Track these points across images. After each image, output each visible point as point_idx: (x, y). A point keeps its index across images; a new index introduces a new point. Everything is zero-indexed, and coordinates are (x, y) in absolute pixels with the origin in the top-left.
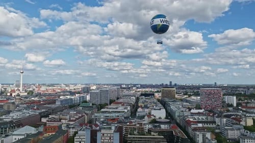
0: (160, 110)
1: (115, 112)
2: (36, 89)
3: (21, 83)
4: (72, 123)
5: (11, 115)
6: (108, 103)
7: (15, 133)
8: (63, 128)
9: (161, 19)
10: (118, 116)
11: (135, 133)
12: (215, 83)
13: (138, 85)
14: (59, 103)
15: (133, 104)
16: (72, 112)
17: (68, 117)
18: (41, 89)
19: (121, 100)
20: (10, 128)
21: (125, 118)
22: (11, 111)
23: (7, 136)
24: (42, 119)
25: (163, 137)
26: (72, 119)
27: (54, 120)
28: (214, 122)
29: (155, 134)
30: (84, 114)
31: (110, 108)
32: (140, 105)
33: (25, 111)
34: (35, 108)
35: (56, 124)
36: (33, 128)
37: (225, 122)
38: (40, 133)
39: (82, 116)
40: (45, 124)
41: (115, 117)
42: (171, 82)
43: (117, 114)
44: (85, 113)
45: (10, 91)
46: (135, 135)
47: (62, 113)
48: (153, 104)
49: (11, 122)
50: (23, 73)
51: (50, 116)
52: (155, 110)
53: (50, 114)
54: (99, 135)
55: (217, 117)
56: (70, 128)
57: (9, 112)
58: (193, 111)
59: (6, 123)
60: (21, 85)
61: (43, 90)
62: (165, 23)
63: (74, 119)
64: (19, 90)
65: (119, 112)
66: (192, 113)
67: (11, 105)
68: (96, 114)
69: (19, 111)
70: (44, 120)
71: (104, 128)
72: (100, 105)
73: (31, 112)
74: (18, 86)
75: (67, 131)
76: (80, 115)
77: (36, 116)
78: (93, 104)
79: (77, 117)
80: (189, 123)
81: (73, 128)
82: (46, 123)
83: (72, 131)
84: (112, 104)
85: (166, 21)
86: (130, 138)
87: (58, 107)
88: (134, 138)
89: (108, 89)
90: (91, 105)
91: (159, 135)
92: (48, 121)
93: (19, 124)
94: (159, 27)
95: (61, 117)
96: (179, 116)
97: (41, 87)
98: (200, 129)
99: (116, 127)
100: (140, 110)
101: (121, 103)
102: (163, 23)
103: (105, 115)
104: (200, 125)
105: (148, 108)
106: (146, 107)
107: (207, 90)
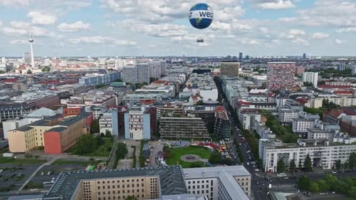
0: (211, 89)
1: (153, 92)
2: (54, 64)
3: (32, 56)
4: (97, 105)
5: (24, 96)
6: (148, 82)
7: (30, 115)
8: (86, 110)
9: (201, 11)
10: (155, 97)
11: (170, 114)
12: (304, 55)
13: (194, 58)
14: (84, 82)
15: (180, 83)
16: (99, 93)
17: (94, 99)
18: (60, 64)
19: (165, 79)
20: (23, 111)
21: (163, 99)
22: (22, 92)
23: (21, 118)
24: (61, 100)
25: (200, 118)
26: (98, 100)
27: (77, 102)
28: (275, 104)
29: (192, 116)
30: (114, 95)
31: (148, 88)
32: (187, 84)
33: (39, 91)
34: (53, 88)
35: (77, 106)
36: (51, 110)
37: (284, 104)
38: (58, 116)
39: (112, 97)
40: (65, 107)
41: (151, 98)
42: (241, 54)
43: (155, 95)
44: (116, 94)
45: (18, 67)
46: (168, 116)
47: (87, 94)
48: (204, 83)
49: (24, 104)
50: (32, 41)
51: (72, 98)
52: (205, 89)
53: (71, 96)
54: (126, 117)
55: (278, 98)
56: (94, 110)
57: (20, 93)
58: (252, 91)
59: (18, 105)
60: (33, 59)
61: (63, 65)
62: (206, 17)
63: (101, 101)
64: (31, 66)
65: (157, 92)
66: (250, 94)
67: (22, 84)
68: (128, 95)
69: (33, 91)
70: (64, 102)
71: (133, 109)
72: (136, 84)
73: (47, 93)
74: (28, 60)
75: (91, 113)
76: (109, 97)
77: (53, 97)
78: (127, 84)
79: (105, 99)
80: (239, 104)
81: (98, 110)
82: (66, 105)
83: (96, 114)
84: (152, 83)
85: (208, 14)
86: (163, 120)
87: (81, 87)
88: (167, 120)
89: (147, 64)
90: (124, 84)
91: (196, 117)
92: (69, 103)
93: (34, 106)
94: (198, 22)
95: (85, 98)
96: (232, 97)
97: (59, 62)
98: (250, 111)
99: (147, 108)
100: (186, 90)
101: (164, 82)
102: (203, 17)
103: (140, 96)
104: (253, 107)
105: (197, 87)
106: (195, 87)
107: (277, 64)
